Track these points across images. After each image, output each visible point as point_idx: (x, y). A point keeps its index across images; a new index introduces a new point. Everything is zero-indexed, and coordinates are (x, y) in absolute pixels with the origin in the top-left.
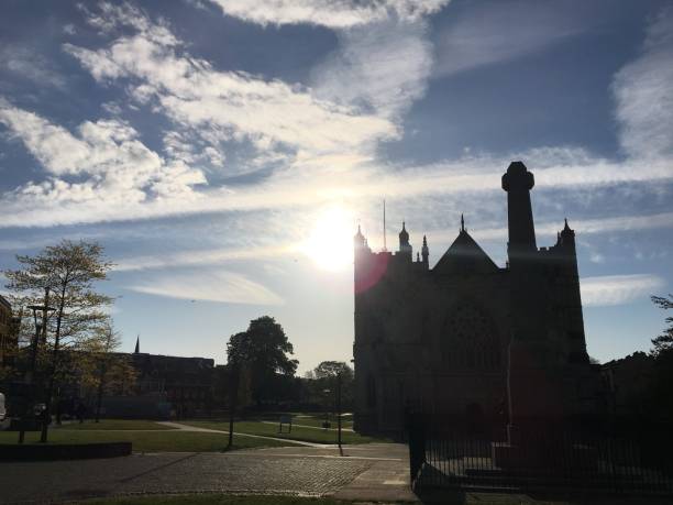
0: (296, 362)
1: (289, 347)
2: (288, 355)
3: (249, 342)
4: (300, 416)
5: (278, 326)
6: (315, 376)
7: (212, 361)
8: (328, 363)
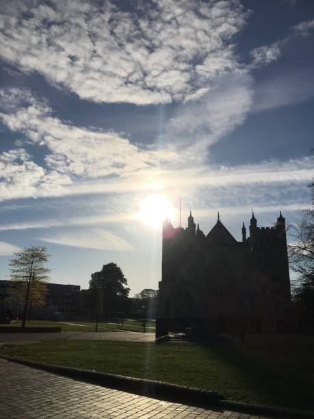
0: (129, 289)
1: (125, 281)
2: (124, 285)
3: (102, 278)
4: (130, 320)
5: (119, 268)
6: (140, 297)
7: (79, 287)
8: (147, 290)
